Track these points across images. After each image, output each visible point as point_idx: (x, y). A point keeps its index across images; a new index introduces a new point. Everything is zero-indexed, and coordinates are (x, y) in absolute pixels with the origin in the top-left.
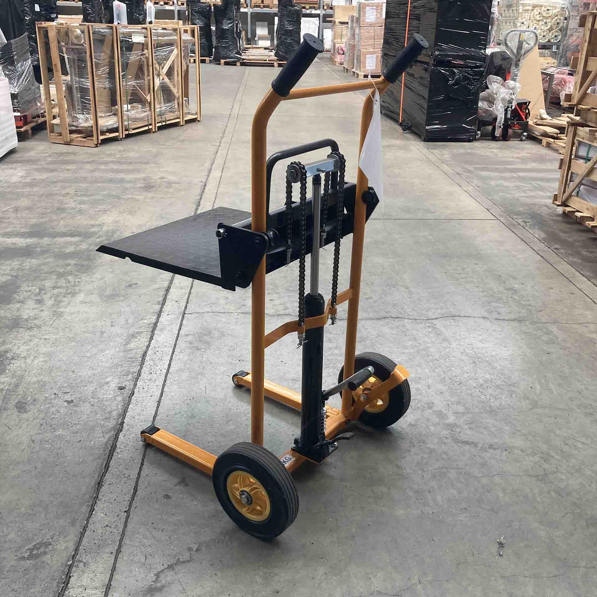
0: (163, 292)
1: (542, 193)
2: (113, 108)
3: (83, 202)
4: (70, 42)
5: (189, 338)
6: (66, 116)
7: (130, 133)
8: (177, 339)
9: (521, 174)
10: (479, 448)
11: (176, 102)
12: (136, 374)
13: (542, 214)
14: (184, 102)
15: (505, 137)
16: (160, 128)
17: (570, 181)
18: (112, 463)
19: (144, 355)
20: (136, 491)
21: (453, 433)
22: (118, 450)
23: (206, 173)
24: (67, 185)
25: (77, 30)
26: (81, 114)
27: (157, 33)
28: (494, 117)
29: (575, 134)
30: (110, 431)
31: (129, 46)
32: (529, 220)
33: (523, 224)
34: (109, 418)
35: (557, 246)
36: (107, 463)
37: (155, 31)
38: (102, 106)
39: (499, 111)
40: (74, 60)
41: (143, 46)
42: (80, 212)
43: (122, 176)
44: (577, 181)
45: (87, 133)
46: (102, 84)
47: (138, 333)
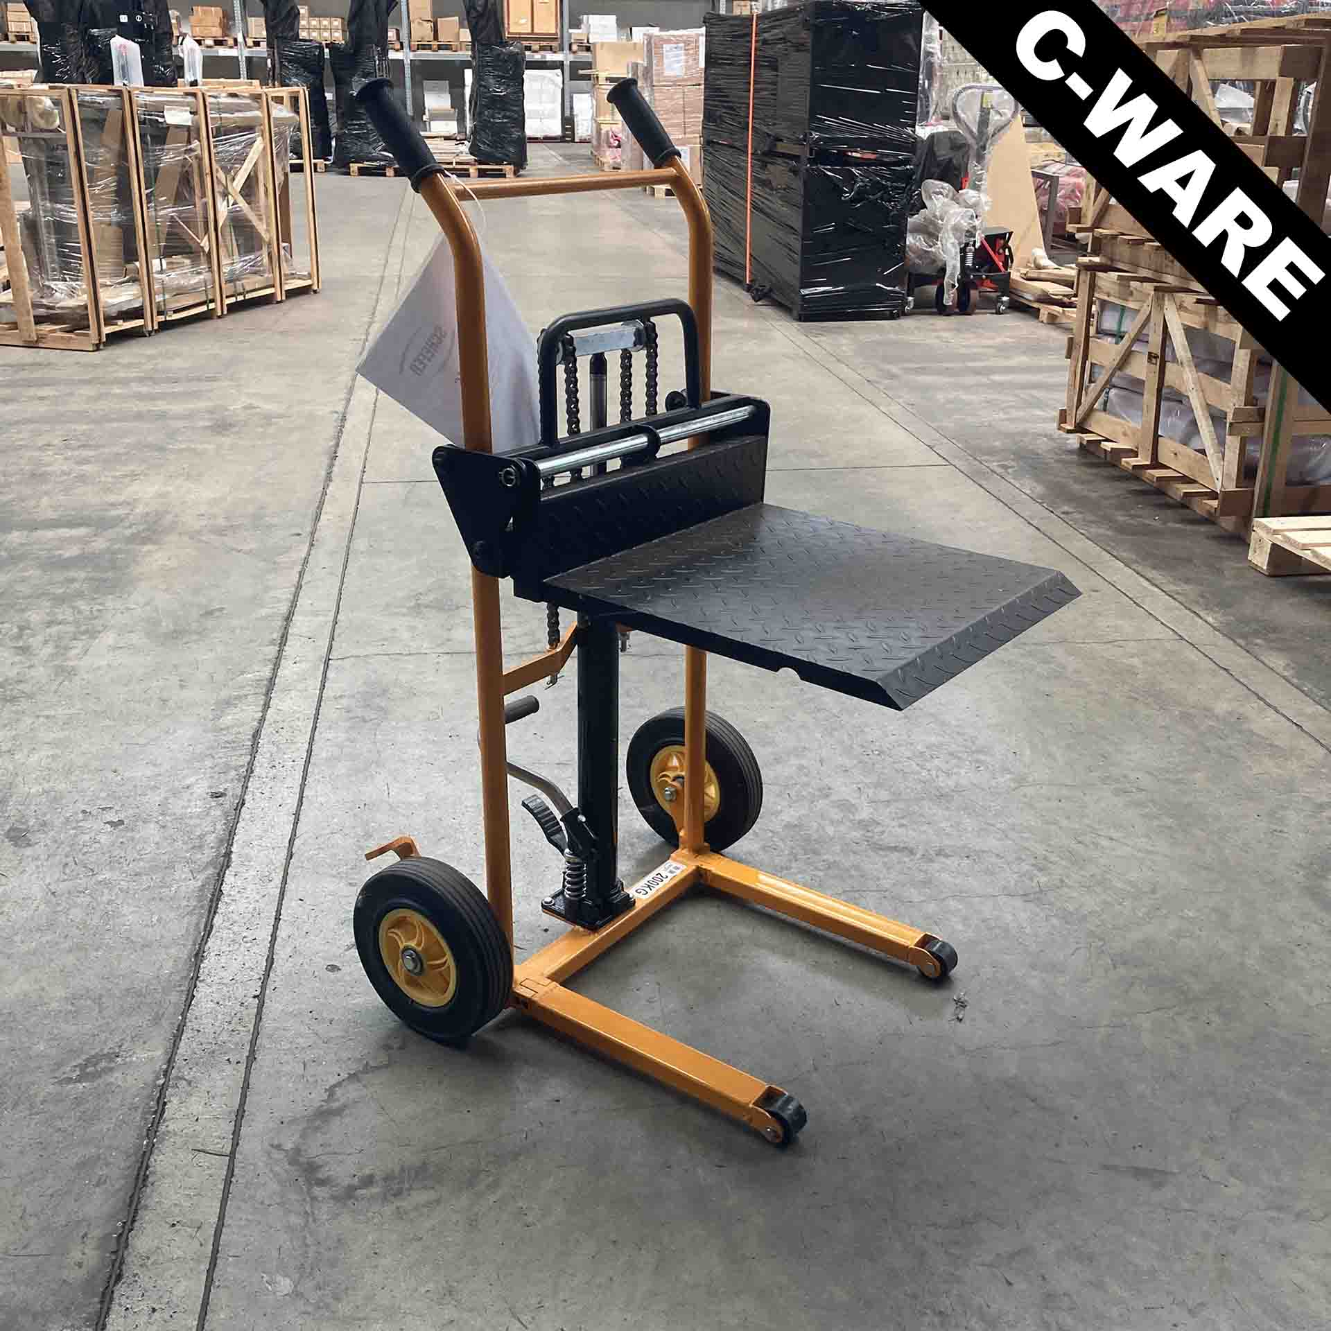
0: (279, 623)
1: (1039, 413)
2: (129, 266)
3: (86, 461)
4: (29, 125)
5: (344, 702)
6: (27, 287)
7: (168, 319)
8: (319, 705)
9: (997, 378)
10: (918, 856)
11: (265, 252)
12: (244, 769)
13: (1040, 451)
14: (282, 252)
15: (964, 307)
16: (233, 308)
17: (1091, 381)
18: (217, 920)
19: (256, 735)
20: (272, 963)
21: (870, 834)
22: (225, 899)
23: (343, 395)
24: (47, 427)
25: (43, 98)
26: (58, 280)
27: (218, 104)
28: (940, 264)
29: (1093, 287)
30: (205, 868)
31: (157, 133)
32: (1013, 463)
33: (999, 470)
34: (200, 847)
35: (1066, 508)
36: (207, 922)
37: (212, 100)
38: (105, 264)
39: (949, 253)
40: (38, 162)
41: (190, 133)
42: (82, 478)
43: (161, 406)
44: (1101, 379)
45: (76, 322)
46: (104, 216)
47: (239, 697)
